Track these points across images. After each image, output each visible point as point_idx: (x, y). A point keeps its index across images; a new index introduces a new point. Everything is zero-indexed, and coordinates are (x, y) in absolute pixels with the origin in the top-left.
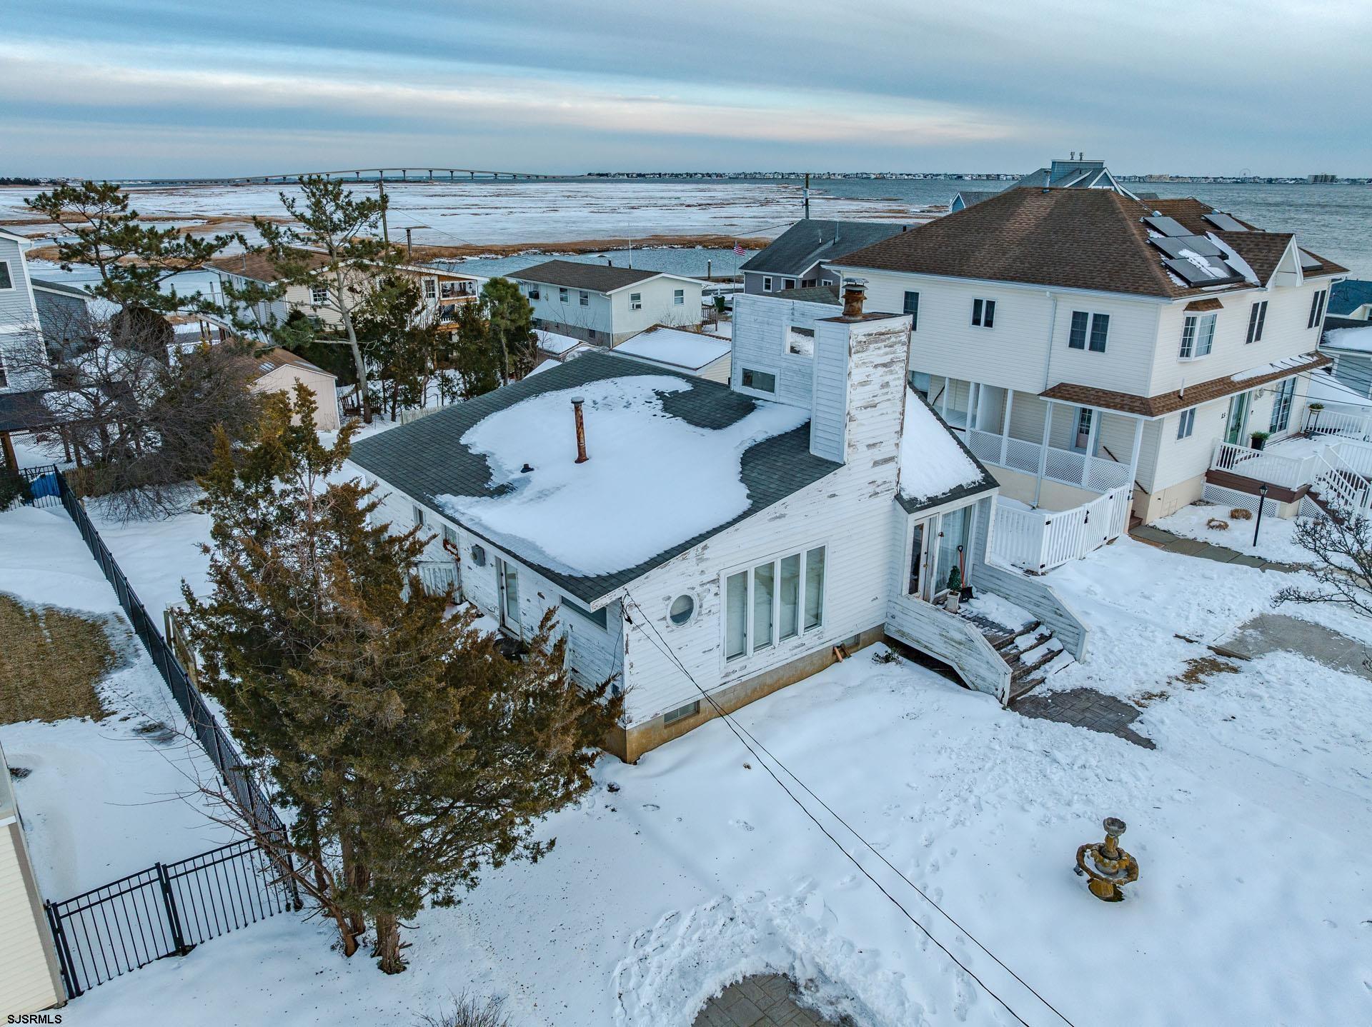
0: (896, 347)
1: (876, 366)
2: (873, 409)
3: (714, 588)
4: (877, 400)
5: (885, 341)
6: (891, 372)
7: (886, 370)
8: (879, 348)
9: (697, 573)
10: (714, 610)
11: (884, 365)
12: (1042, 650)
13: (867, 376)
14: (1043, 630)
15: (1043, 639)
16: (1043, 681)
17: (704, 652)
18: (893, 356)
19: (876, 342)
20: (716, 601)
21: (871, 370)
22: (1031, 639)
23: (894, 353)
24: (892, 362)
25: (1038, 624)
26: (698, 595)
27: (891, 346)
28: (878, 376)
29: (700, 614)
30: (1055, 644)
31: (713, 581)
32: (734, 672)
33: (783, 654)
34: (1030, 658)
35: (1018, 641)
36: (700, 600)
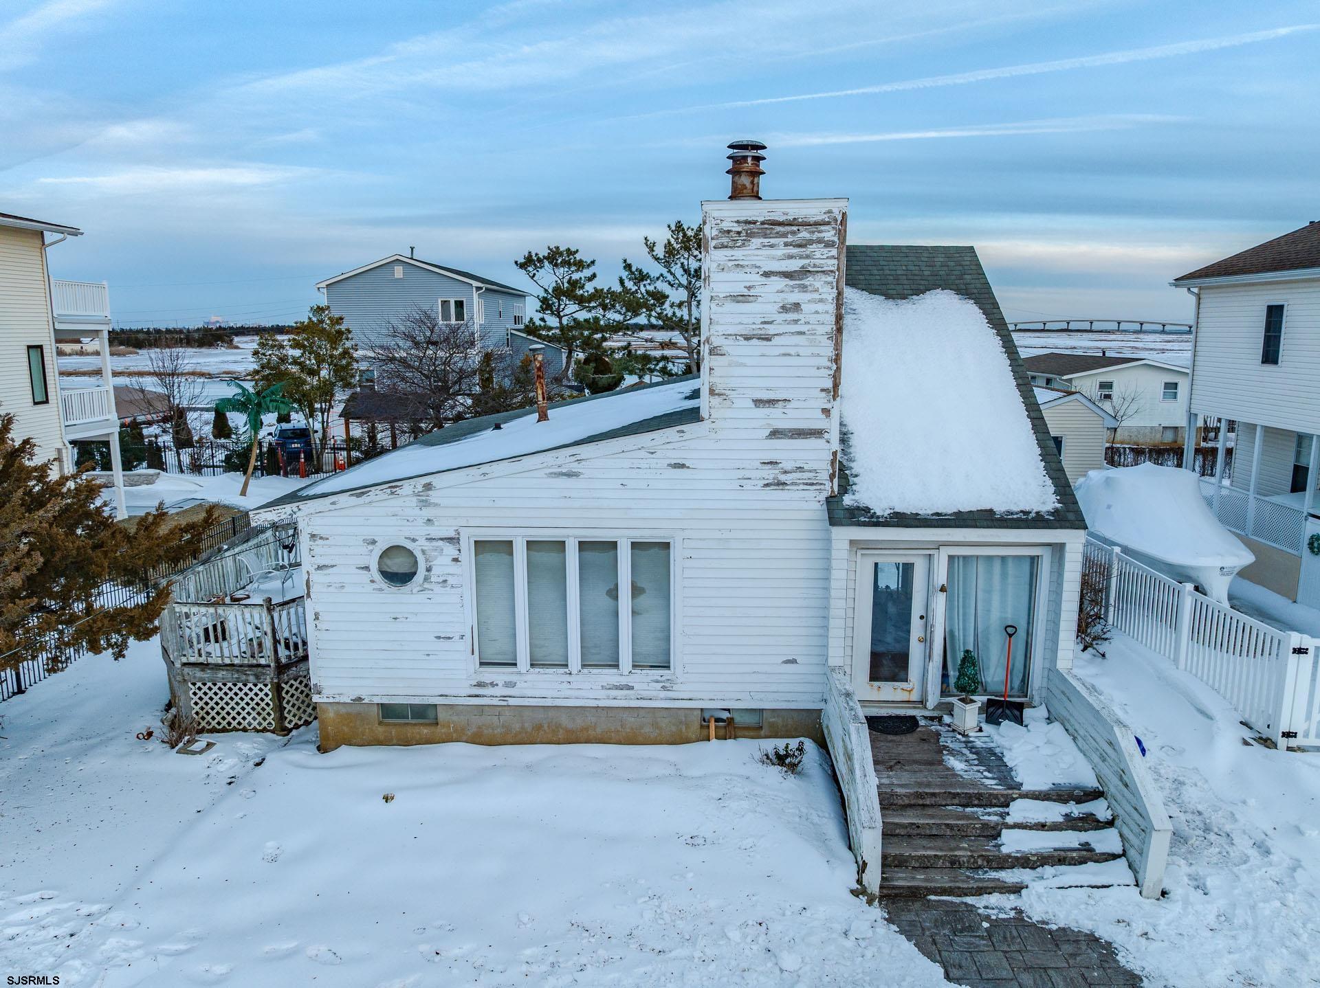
0: (811, 248)
1: (767, 274)
2: (765, 343)
3: (450, 551)
4: (771, 329)
5: (784, 235)
6: (804, 288)
7: (792, 283)
8: (772, 246)
9: (420, 521)
10: (451, 581)
11: (788, 275)
13: (749, 288)
14: (1100, 809)
15: (1090, 823)
16: (1017, 889)
17: (439, 638)
18: (806, 261)
19: (765, 236)
20: (454, 569)
21: (756, 278)
22: (1054, 812)
23: (808, 257)
24: (804, 272)
25: (1096, 794)
26: (423, 552)
27: (800, 246)
28: (774, 292)
29: (426, 579)
30: (1106, 841)
31: (450, 540)
32: (493, 685)
33: (588, 688)
34: (1020, 843)
35: (1020, 810)
36: (427, 560)
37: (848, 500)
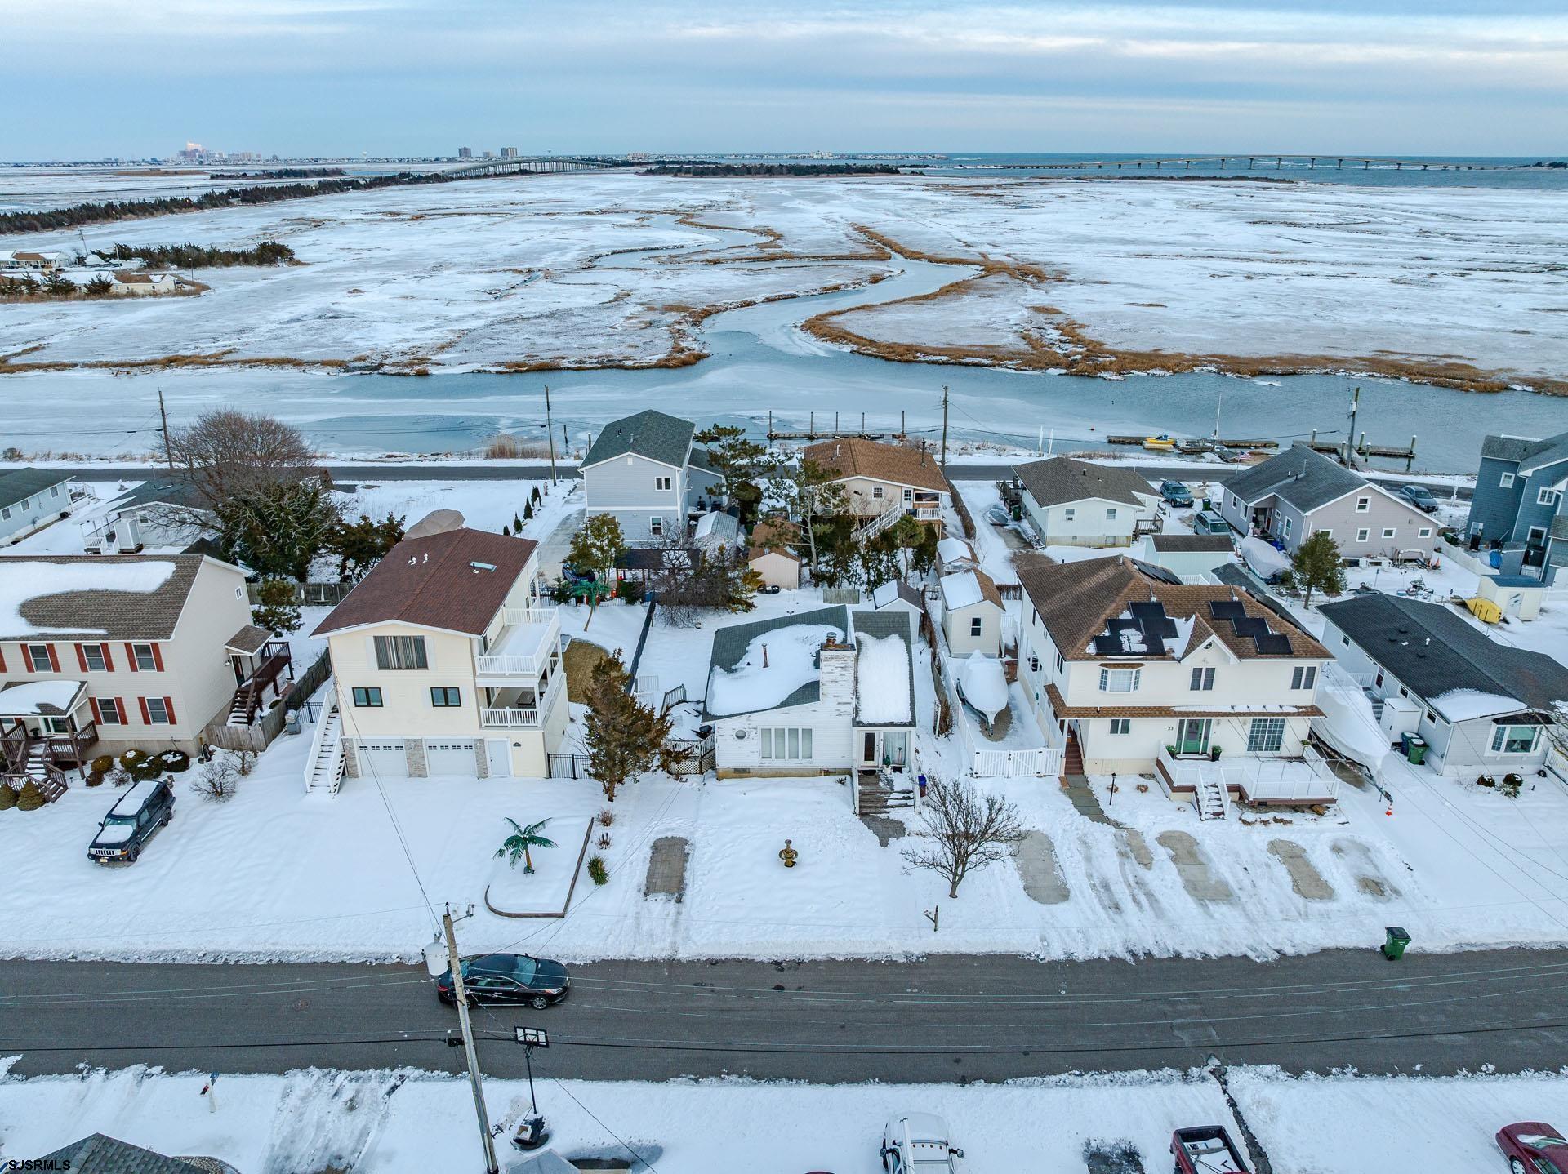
0: (848, 662)
1: (837, 668)
2: (836, 683)
4: (838, 680)
5: (841, 659)
6: (846, 670)
7: (843, 670)
8: (838, 661)
9: (747, 724)
10: (755, 739)
11: (842, 667)
12: (903, 802)
14: (911, 795)
15: (909, 798)
16: (889, 813)
17: (751, 752)
19: (836, 659)
20: (756, 736)
21: (834, 669)
22: (901, 795)
24: (846, 667)
25: (911, 792)
27: (845, 661)
28: (838, 671)
29: (749, 738)
30: (910, 802)
31: (755, 729)
32: (765, 763)
33: (790, 764)
34: (890, 803)
35: (893, 795)
36: (749, 734)
37: (857, 719)
